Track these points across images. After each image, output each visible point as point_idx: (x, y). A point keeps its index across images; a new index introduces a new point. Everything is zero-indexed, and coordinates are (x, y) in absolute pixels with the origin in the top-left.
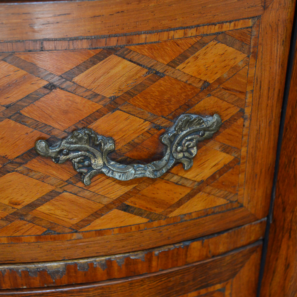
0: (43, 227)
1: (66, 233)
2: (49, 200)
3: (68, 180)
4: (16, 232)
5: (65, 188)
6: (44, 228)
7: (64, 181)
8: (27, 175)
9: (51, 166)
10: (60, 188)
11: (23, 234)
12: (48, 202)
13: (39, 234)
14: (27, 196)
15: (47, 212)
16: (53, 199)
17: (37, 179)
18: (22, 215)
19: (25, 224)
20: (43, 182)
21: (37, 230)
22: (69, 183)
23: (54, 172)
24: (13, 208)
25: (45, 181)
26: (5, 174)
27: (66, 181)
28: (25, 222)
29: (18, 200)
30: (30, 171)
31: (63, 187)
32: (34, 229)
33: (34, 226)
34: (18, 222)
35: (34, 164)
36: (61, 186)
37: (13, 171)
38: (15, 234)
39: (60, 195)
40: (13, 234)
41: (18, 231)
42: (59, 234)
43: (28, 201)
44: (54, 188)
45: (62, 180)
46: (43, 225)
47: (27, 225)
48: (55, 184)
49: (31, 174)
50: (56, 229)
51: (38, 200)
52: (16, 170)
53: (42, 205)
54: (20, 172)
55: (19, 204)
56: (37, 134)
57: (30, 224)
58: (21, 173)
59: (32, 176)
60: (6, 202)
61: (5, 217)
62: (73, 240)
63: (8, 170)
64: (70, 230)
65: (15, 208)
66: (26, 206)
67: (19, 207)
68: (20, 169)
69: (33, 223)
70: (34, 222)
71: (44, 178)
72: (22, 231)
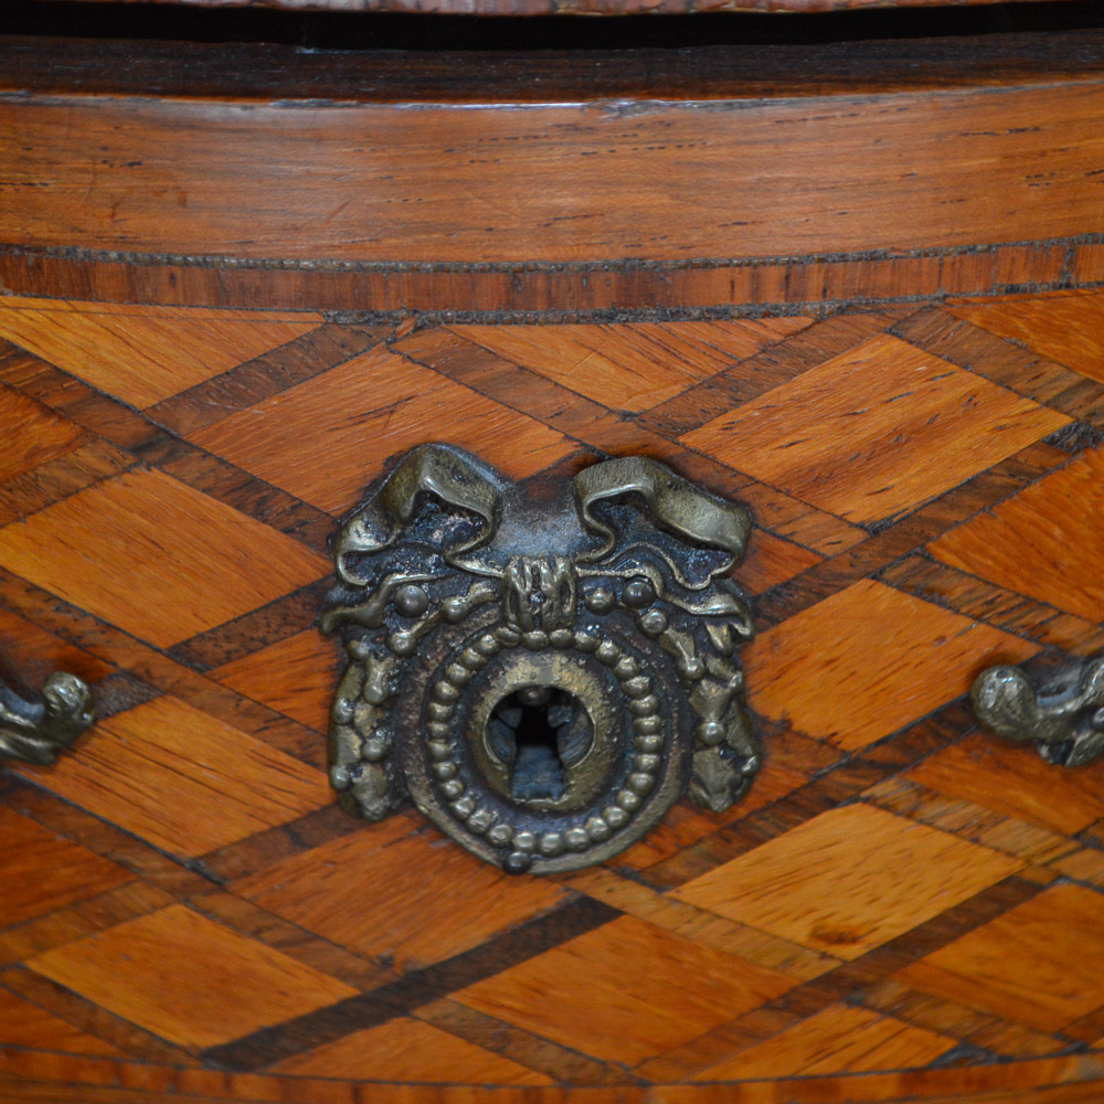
0: (941, 1033)
1: (1039, 1058)
2: (986, 919)
3: (1084, 831)
4: (820, 1056)
5: (1065, 866)
6: (942, 1040)
7: (1066, 836)
8: (910, 815)
9: (1019, 773)
10: (1045, 865)
11: (850, 1064)
12: (980, 929)
13: (918, 1062)
14: (896, 903)
15: (971, 969)
16: (1007, 915)
17: (951, 832)
18: (857, 985)
19: (864, 1025)
20: (976, 841)
21: (912, 1048)
22: (1084, 847)
23: (1030, 801)
24: (824, 956)
25: (985, 837)
26: (813, 814)
27: (1077, 836)
28: (866, 1015)
29: (854, 922)
30: (925, 798)
31: (1055, 860)
32: (899, 1042)
33: (904, 1030)
34: (835, 1017)
35: (949, 766)
36: (1048, 857)
37: (854, 800)
38: (816, 1069)
39: (1039, 896)
40: (808, 1066)
41: (829, 1055)
42: (1005, 1059)
43: (896, 923)
44: (1016, 866)
45: (1056, 830)
46: (946, 1025)
47: (873, 1029)
48: (1022, 850)
49: (929, 811)
50: (997, 1040)
51: (938, 920)
52: (865, 794)
53: (952, 939)
54: (881, 802)
55: (854, 940)
56: (984, 639)
57: (889, 1022)
58: (887, 807)
59: (933, 817)
60: (799, 931)
61: (784, 996)
62: (1062, 1084)
63: (833, 795)
64: (1056, 1045)
65: (831, 957)
66: (883, 947)
67: (852, 952)
68: (886, 789)
69: (904, 1020)
70: (907, 1014)
71: (980, 827)
72: (848, 1055)
